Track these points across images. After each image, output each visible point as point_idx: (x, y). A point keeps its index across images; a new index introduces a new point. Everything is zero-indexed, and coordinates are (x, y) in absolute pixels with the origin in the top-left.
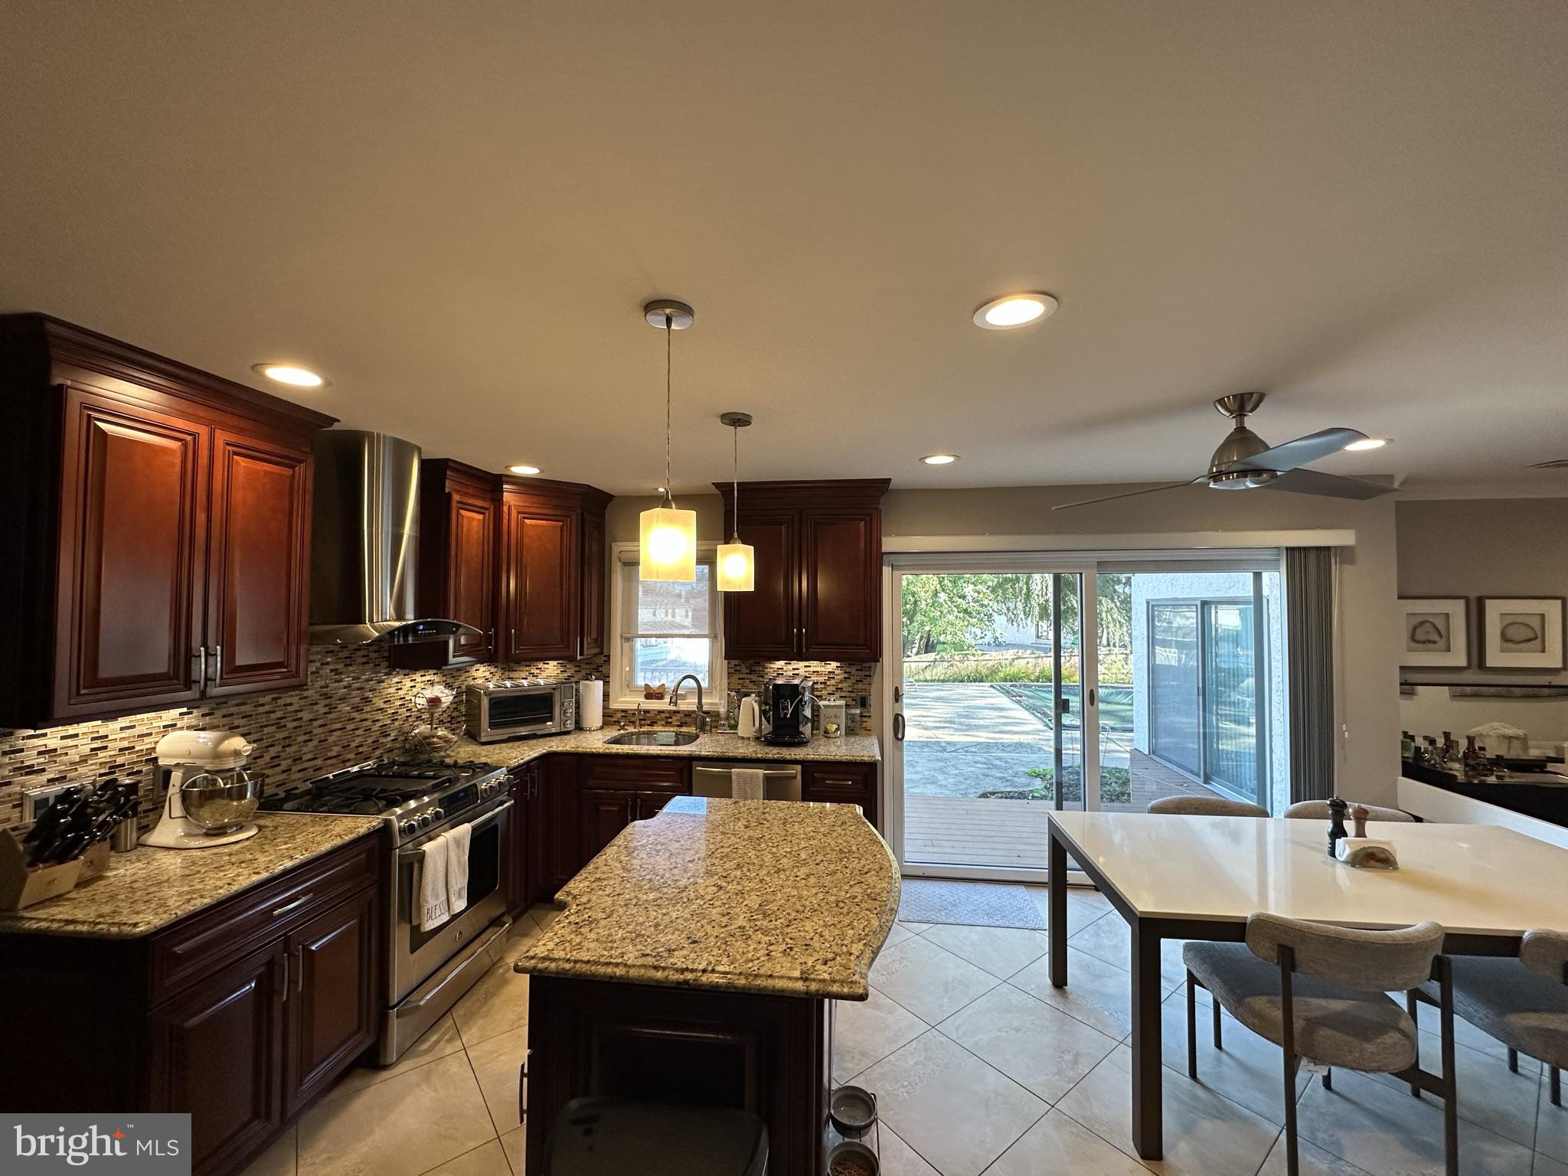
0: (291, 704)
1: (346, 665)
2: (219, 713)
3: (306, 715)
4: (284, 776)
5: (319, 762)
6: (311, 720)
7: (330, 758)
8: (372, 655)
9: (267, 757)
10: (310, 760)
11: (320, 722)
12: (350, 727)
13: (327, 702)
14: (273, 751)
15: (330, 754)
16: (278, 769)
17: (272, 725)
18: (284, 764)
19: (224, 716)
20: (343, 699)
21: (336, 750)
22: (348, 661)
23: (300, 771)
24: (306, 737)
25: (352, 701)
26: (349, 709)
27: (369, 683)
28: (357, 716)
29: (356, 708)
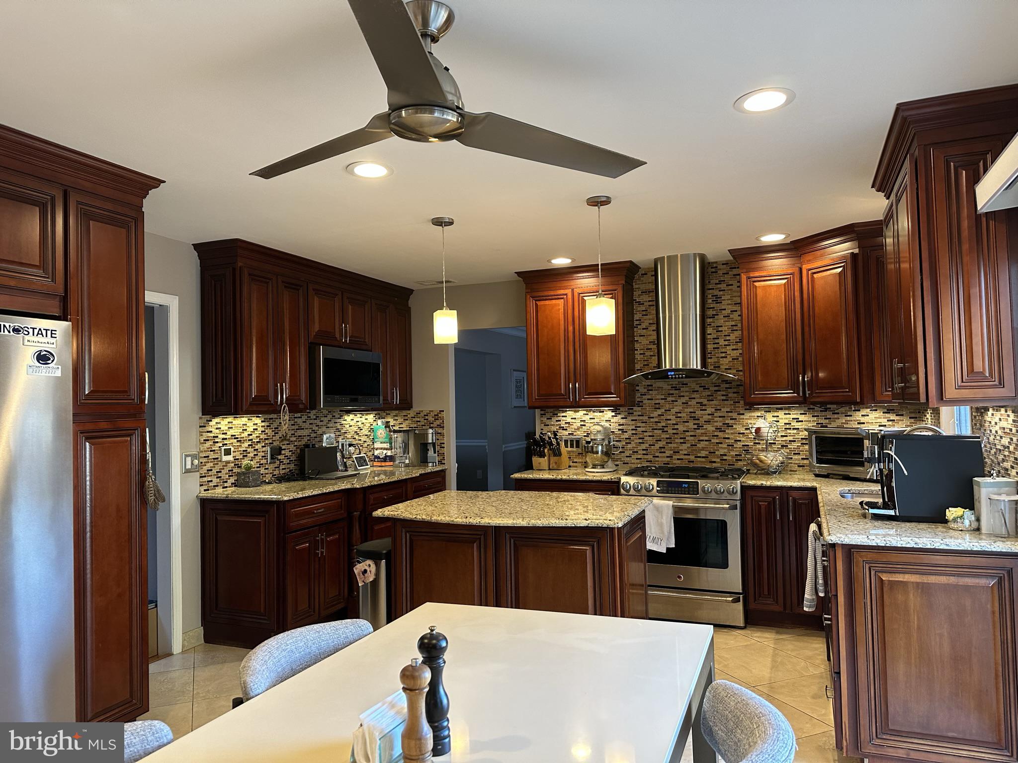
0: (670, 420)
2: (630, 418)
3: (681, 428)
4: (669, 459)
5: (692, 458)
6: (684, 431)
7: (700, 457)
9: (657, 446)
10: (685, 455)
11: (692, 434)
12: (715, 440)
13: (696, 422)
14: (661, 444)
17: (659, 429)
18: (668, 453)
19: (632, 420)
20: (708, 422)
21: (703, 454)
23: (678, 459)
24: (682, 441)
25: (716, 424)
26: (714, 429)
27: (730, 414)
28: (721, 434)
29: (719, 429)
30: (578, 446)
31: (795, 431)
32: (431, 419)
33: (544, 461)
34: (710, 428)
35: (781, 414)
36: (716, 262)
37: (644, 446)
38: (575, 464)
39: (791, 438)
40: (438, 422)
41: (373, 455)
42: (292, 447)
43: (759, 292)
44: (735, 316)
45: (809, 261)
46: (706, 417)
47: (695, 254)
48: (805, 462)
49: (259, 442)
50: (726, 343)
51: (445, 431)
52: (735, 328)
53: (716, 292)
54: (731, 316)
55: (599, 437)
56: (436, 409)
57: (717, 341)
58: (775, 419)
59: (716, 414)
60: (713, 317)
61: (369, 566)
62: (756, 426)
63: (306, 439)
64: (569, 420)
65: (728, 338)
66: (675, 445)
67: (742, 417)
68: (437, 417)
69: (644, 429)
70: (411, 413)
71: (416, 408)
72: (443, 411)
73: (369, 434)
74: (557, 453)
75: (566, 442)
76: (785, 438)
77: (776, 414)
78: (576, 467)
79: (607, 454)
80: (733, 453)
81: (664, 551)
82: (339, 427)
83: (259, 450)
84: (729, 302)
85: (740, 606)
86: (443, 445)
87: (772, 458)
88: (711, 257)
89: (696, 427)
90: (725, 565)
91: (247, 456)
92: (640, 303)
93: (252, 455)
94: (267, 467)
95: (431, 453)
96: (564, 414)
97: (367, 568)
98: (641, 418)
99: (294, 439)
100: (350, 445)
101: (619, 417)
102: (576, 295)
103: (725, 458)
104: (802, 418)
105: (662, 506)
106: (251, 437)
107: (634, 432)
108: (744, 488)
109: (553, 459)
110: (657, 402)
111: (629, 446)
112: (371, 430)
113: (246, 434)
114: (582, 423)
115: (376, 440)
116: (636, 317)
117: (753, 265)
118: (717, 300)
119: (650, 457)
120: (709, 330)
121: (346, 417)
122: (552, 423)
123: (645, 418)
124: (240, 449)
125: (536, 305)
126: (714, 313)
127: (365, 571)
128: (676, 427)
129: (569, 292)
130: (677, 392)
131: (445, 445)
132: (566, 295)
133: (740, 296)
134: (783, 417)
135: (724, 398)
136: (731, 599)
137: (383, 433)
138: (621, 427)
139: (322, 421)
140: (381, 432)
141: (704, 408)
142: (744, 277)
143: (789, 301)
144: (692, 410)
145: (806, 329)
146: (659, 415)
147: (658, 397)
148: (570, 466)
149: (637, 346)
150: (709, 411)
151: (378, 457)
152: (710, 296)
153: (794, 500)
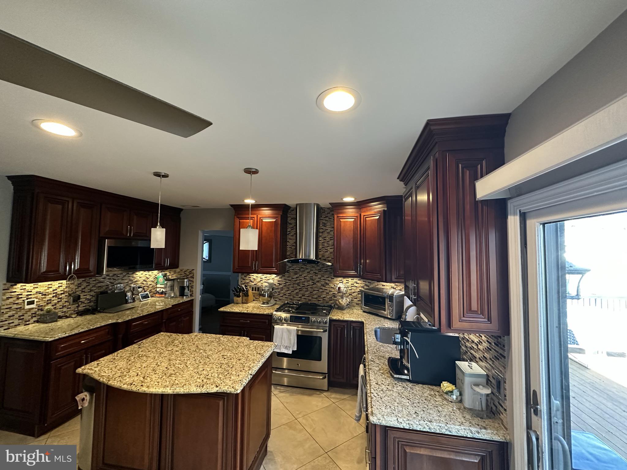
0: (301, 280)
1: (319, 272)
2: (283, 278)
3: (306, 284)
4: (300, 299)
5: (310, 298)
6: (307, 285)
7: (314, 298)
8: (328, 269)
9: (295, 292)
10: (307, 297)
11: (311, 287)
12: (321, 290)
13: (313, 281)
15: (313, 297)
16: (298, 296)
17: (296, 284)
18: (300, 295)
19: (284, 279)
20: (318, 281)
21: (315, 296)
22: (320, 270)
23: (304, 299)
24: (306, 290)
25: (321, 283)
26: (321, 285)
27: (328, 278)
28: (324, 288)
29: (323, 285)
30: (258, 291)
31: (355, 288)
32: (188, 273)
33: (240, 299)
34: (319, 284)
35: (350, 279)
36: (324, 208)
37: (289, 292)
38: (256, 299)
39: (354, 291)
40: (191, 275)
41: (156, 290)
42: (92, 293)
43: (342, 224)
44: (332, 233)
45: (365, 212)
46: (318, 279)
47: (314, 204)
48: (359, 302)
49: (63, 293)
50: (328, 245)
51: (194, 280)
52: (331, 238)
53: (324, 222)
54: (330, 233)
55: (267, 289)
56: (191, 268)
57: (324, 244)
58: (347, 282)
59: (322, 278)
60: (322, 232)
61: (86, 396)
62: (338, 286)
63: (104, 288)
64: (255, 277)
65: (328, 243)
66: (303, 292)
67: (333, 280)
68: (191, 272)
69: (289, 284)
70: (178, 270)
71: (180, 268)
72: (194, 270)
73: (154, 280)
74: (247, 295)
75: (253, 288)
76: (351, 291)
77: (347, 279)
78: (257, 300)
79: (270, 296)
80: (328, 297)
81: (291, 353)
82: (133, 279)
83: (63, 298)
84: (330, 226)
85: (326, 380)
86: (193, 287)
87: (344, 302)
88: (322, 205)
89: (313, 284)
90: (320, 359)
91: (51, 303)
92: (290, 224)
93: (56, 301)
94: (69, 307)
95: (186, 291)
96: (252, 274)
97: (85, 397)
98: (288, 278)
99: (95, 288)
100: (139, 288)
101: (278, 277)
102: (259, 218)
103: (325, 299)
104: (359, 282)
105: (291, 330)
106: (55, 292)
107: (285, 285)
108: (331, 321)
109: (244, 298)
110: (296, 271)
111: (282, 292)
112: (156, 278)
113: (51, 290)
114: (261, 279)
115: (158, 283)
116: (288, 230)
117: (340, 211)
118: (325, 225)
119: (291, 297)
120: (320, 239)
121: (137, 273)
122: (247, 279)
123: (290, 278)
124: (44, 300)
125: (239, 221)
126: (323, 231)
127: (83, 399)
128: (304, 283)
129: (255, 216)
130: (305, 267)
131: (194, 287)
132: (254, 217)
133: (334, 224)
134: (351, 281)
135: (326, 271)
136: (321, 377)
137: (162, 280)
138: (279, 282)
139: (119, 277)
140: (161, 279)
141: (316, 275)
142: (336, 216)
143: (355, 229)
144: (311, 276)
145: (362, 243)
146: (297, 277)
147: (296, 268)
148: (254, 300)
149: (288, 244)
150: (319, 276)
151: (159, 292)
152: (321, 223)
153: (353, 327)
